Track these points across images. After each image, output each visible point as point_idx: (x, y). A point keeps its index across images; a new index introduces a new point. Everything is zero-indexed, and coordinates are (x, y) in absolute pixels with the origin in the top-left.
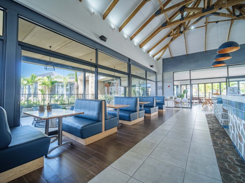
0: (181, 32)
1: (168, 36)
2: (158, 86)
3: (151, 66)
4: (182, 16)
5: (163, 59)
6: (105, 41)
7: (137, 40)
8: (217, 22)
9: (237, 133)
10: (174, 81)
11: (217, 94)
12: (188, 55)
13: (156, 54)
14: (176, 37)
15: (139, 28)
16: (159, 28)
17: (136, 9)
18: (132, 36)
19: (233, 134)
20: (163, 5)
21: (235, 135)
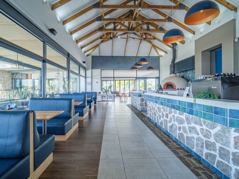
0: (111, 38)
1: (101, 38)
2: (87, 81)
3: (84, 62)
4: (115, 27)
5: (92, 57)
6: (55, 35)
7: (75, 36)
8: (134, 38)
9: (153, 112)
10: (101, 78)
11: (134, 90)
12: (112, 57)
13: (87, 51)
14: (106, 41)
15: (80, 26)
16: (96, 30)
17: (84, 10)
18: (73, 31)
19: (150, 113)
20: (104, 14)
21: (152, 113)
